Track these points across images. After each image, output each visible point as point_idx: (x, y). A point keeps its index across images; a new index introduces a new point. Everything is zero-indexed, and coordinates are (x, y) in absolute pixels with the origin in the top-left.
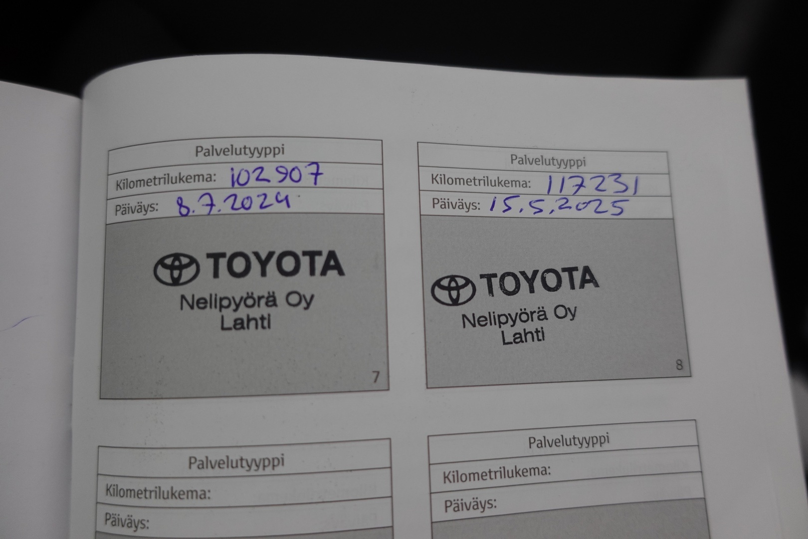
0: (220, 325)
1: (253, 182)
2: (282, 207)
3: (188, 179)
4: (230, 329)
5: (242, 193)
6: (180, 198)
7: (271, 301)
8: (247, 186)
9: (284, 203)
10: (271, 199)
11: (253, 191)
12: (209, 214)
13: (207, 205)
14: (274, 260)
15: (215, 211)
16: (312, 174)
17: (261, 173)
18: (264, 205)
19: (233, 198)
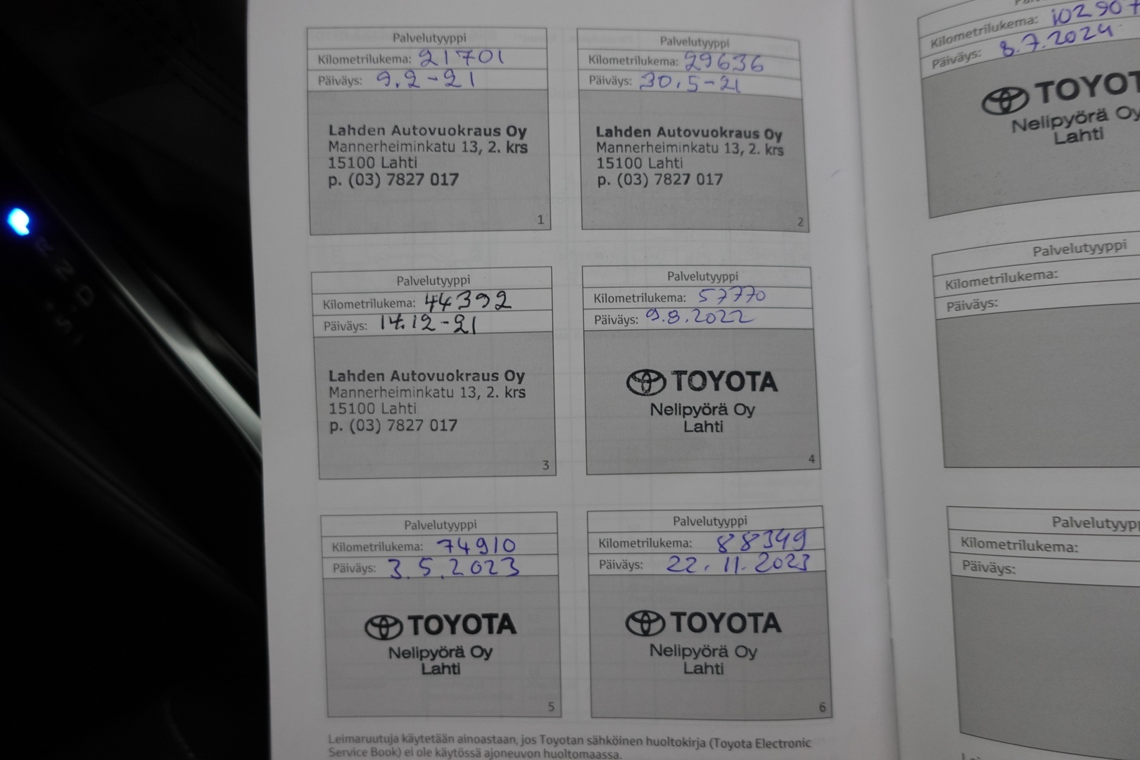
0: (1053, 141)
1: (1074, 18)
2: (1106, 36)
3: (1009, 25)
4: (1063, 143)
5: (1064, 30)
6: (1003, 42)
7: (1102, 116)
8: (1068, 23)
9: (1107, 33)
10: (1093, 31)
11: (1076, 26)
12: (1033, 51)
13: (1031, 44)
14: (1101, 82)
15: (1039, 47)
16: (1132, 5)
17: (1082, 10)
18: (1088, 36)
19: (1056, 34)
